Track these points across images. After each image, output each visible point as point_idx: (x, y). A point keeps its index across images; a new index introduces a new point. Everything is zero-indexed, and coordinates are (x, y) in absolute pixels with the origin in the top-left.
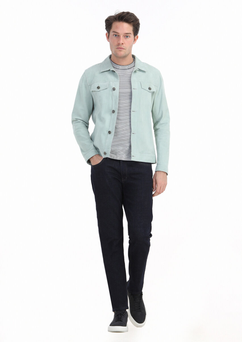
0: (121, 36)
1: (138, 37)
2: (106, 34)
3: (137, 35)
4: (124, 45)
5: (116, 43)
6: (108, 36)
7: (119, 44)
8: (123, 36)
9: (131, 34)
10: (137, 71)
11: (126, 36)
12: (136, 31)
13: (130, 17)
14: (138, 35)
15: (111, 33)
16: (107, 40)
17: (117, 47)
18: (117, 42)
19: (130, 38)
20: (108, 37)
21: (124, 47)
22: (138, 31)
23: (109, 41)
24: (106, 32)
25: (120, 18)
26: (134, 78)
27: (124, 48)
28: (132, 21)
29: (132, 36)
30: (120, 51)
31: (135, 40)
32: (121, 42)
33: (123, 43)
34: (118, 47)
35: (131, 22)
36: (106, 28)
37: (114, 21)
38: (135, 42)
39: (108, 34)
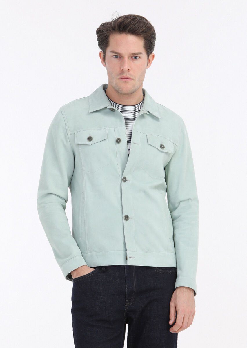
0: (126, 57)
1: (153, 56)
2: (100, 54)
3: (151, 53)
4: (131, 72)
5: (118, 70)
6: (102, 57)
7: (122, 72)
8: (128, 57)
9: (141, 53)
10: (145, 115)
11: (135, 56)
12: (149, 46)
13: (138, 24)
14: (154, 52)
15: (109, 54)
16: (103, 63)
17: (119, 77)
18: (120, 68)
19: (140, 60)
20: (104, 59)
21: (130, 75)
22: (154, 45)
23: (105, 66)
24: (99, 50)
25: (122, 27)
26: (138, 126)
27: (132, 78)
28: (141, 31)
29: (144, 55)
30: (125, 82)
31: (149, 61)
32: (126, 67)
33: (130, 69)
34: (122, 75)
35: (141, 33)
36: (99, 45)
37: (112, 32)
38: (149, 64)
39: (103, 54)
